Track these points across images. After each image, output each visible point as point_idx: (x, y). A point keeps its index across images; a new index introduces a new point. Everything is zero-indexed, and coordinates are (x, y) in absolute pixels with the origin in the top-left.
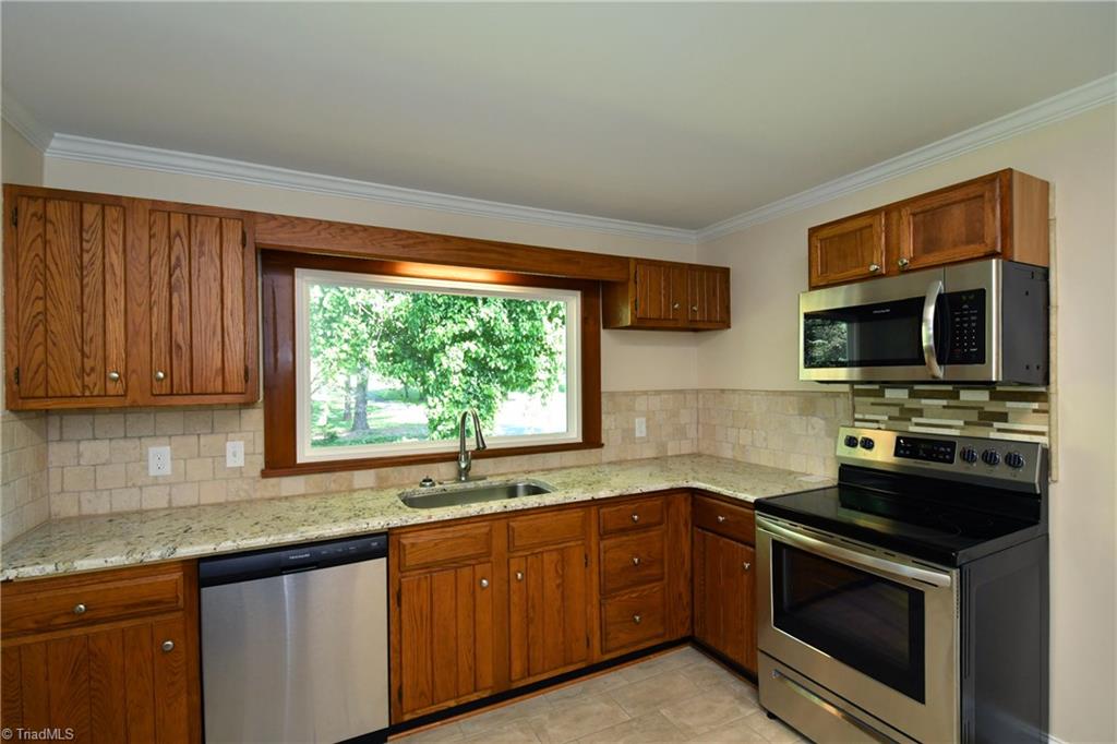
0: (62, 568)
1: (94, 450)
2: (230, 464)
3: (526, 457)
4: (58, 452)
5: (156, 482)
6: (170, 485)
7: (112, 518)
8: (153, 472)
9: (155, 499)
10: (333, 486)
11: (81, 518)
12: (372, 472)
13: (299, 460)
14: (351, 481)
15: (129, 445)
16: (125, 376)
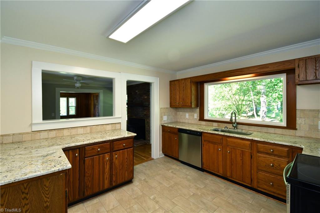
0: (174, 126)
1: (181, 113)
2: (195, 118)
3: (259, 128)
4: (178, 113)
5: (187, 119)
6: (188, 119)
7: (183, 123)
8: (186, 117)
9: (186, 121)
10: (210, 125)
11: (180, 122)
12: (217, 123)
13: (205, 119)
14: (213, 124)
15: (184, 113)
16: (179, 103)
